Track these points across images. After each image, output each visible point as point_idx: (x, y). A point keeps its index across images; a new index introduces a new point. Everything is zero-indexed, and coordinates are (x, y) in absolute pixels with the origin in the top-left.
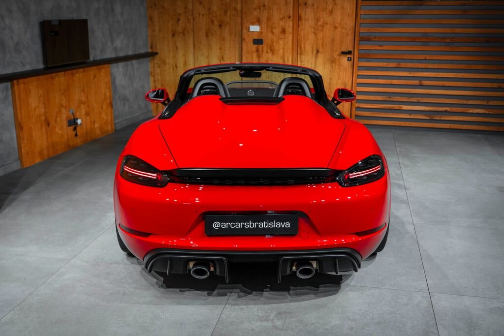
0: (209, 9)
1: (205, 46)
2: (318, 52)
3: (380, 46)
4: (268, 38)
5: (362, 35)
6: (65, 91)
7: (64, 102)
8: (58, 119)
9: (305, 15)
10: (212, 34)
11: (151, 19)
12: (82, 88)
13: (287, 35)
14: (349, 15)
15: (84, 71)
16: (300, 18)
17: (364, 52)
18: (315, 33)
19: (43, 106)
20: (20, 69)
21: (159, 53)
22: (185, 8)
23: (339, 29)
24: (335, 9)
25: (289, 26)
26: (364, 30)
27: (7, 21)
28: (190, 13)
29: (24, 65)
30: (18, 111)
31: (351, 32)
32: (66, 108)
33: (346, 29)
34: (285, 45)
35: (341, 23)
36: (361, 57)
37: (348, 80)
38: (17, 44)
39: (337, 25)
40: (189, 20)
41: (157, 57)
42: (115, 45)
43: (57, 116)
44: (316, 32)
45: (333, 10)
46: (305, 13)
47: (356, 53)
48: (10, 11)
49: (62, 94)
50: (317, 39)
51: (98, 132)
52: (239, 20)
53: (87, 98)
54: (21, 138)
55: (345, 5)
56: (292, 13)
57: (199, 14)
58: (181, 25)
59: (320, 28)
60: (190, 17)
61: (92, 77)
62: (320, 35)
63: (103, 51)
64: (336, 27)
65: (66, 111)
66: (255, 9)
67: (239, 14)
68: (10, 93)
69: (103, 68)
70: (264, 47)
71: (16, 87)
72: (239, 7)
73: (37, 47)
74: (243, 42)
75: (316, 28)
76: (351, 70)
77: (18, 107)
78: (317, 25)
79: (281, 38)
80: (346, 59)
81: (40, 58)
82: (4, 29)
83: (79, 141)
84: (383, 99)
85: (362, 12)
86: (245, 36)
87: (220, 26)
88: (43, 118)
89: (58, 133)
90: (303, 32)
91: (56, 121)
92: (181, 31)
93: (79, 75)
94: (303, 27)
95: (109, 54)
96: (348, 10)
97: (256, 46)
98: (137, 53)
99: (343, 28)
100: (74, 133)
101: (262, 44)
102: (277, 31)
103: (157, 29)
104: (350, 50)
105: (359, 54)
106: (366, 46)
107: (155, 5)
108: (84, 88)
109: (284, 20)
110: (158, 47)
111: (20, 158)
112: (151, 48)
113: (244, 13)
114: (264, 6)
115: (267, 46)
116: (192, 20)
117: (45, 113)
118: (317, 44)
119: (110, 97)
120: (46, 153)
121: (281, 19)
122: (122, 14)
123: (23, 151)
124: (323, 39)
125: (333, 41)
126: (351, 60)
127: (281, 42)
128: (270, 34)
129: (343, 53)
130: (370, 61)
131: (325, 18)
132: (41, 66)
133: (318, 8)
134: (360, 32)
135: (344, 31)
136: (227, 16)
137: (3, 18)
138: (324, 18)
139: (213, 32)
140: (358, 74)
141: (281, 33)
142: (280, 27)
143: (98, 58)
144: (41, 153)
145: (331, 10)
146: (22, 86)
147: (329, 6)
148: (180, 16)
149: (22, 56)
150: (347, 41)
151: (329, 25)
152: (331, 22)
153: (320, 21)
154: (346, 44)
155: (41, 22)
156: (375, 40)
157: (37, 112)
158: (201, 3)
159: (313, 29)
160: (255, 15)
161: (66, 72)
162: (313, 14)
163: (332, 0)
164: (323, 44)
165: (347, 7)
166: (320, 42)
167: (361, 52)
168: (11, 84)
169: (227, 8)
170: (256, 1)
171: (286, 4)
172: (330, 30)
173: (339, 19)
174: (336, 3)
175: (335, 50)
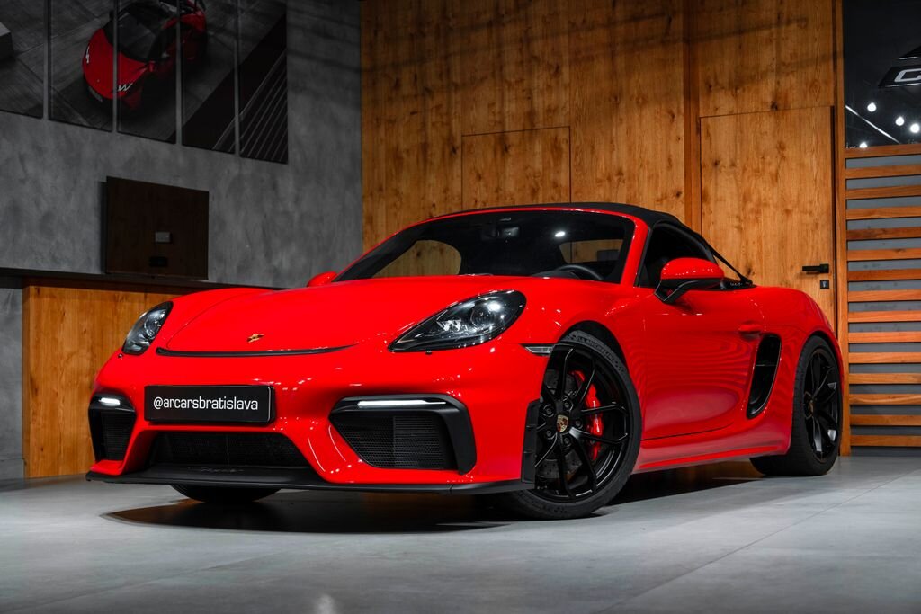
0: (498, 190)
3: (898, 250)
5: (852, 226)
9: (716, 190)
11: (370, 220)
14: (815, 180)
16: (704, 197)
17: (860, 267)
18: (739, 229)
19: (89, 355)
20: (44, 266)
22: (446, 190)
23: (796, 216)
24: (783, 171)
26: (856, 215)
27: (30, 169)
29: (54, 259)
30: (32, 351)
31: (825, 220)
33: (811, 213)
35: (798, 201)
36: (853, 279)
38: (47, 217)
39: (790, 207)
42: (276, 263)
44: (743, 226)
45: (780, 172)
46: (716, 184)
47: (841, 270)
48: (40, 151)
50: (747, 243)
54: (31, 412)
55: (807, 161)
56: (682, 184)
57: (476, 202)
59: (752, 216)
62: (753, 232)
63: (243, 268)
64: (788, 212)
66: (599, 181)
68: (20, 312)
71: (32, 301)
72: (563, 180)
73: (90, 231)
75: (742, 218)
76: (831, 311)
77: (32, 343)
78: (743, 209)
80: (818, 285)
81: (95, 256)
82: (23, 181)
84: (916, 381)
85: (849, 173)
88: (87, 381)
90: (712, 227)
94: (712, 218)
96: (815, 170)
99: (804, 212)
104: (825, 262)
105: (849, 274)
106: (863, 253)
107: (381, 189)
109: (665, 202)
113: (576, 193)
114: (620, 173)
118: (746, 255)
121: (659, 201)
122: (297, 200)
124: (760, 242)
125: (783, 244)
126: (827, 288)
129: (809, 270)
130: (878, 289)
131: (763, 192)
133: (744, 169)
134: (847, 221)
135: (808, 218)
137: (22, 159)
138: (759, 192)
140: (851, 320)
145: (774, 172)
146: (46, 300)
147: (770, 164)
148: (432, 209)
149: (53, 243)
150: (817, 243)
151: (772, 207)
152: (776, 201)
153: (751, 201)
154: (815, 249)
155: (103, 183)
156: (884, 236)
157: (74, 364)
158: (479, 177)
159: (734, 219)
160: (599, 195)
161: (149, 295)
162: (734, 186)
163: (776, 151)
164: (760, 253)
165: (812, 162)
166: (754, 249)
167: (854, 267)
168: (23, 292)
169: (537, 184)
170: (602, 163)
171: (670, 166)
172: (774, 219)
173: (795, 194)
174: (785, 155)
175: (789, 264)
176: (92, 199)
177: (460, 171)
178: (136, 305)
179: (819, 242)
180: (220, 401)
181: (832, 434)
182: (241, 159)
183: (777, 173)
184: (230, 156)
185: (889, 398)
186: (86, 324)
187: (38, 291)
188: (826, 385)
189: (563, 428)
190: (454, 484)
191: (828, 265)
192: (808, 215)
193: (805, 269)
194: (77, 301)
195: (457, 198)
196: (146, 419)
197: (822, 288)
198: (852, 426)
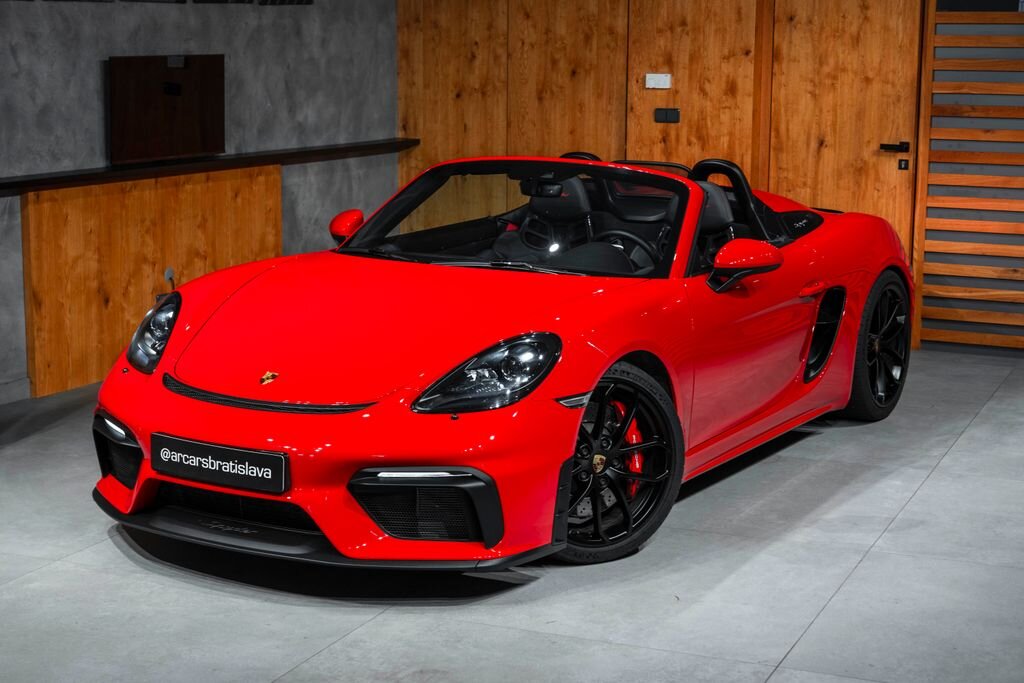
0: (547, 31)
1: (535, 125)
2: (821, 143)
3: (987, 131)
4: (691, 105)
5: (938, 101)
6: (154, 224)
7: (150, 250)
8: (132, 289)
9: (790, 48)
10: (552, 92)
11: (406, 53)
12: (199, 218)
13: (739, 98)
14: (900, 47)
15: (208, 179)
16: (776, 56)
17: (944, 146)
18: (814, 95)
19: (96, 257)
20: (44, 168)
21: (422, 143)
22: (490, 27)
23: (876, 86)
24: (865, 33)
25: (746, 77)
26: (942, 89)
27: (23, 59)
28: (502, 40)
29: (55, 158)
30: (34, 262)
31: (906, 92)
32: (154, 264)
33: (893, 85)
34: (735, 124)
35: (880, 70)
36: (936, 159)
37: (900, 222)
38: (45, 111)
39: (871, 75)
40: (497, 58)
41: (417, 151)
42: (300, 118)
43: (129, 283)
44: (817, 92)
45: (862, 34)
46: (791, 42)
47: (923, 148)
49: (147, 232)
50: (821, 111)
52: (621, 60)
53: (213, 245)
54: (36, 328)
55: (892, 23)
56: (753, 41)
57: (523, 43)
58: (477, 72)
59: (828, 82)
60: (501, 51)
61: (230, 194)
62: (828, 99)
63: (265, 131)
64: (868, 80)
65: (153, 271)
66: (660, 31)
67: (619, 43)
68: (19, 220)
69: (259, 174)
70: (682, 129)
71: (31, 208)
72: (620, 25)
73: (93, 119)
74: (630, 115)
75: (817, 81)
76: (908, 194)
77: (33, 255)
78: (818, 73)
79: (725, 108)
80: (895, 165)
81: (99, 144)
82: (16, 75)
84: (995, 276)
85: (939, 41)
86: (636, 99)
87: (574, 73)
88: (94, 284)
89: (128, 322)
90: (783, 91)
91: (125, 294)
92: (477, 86)
93: (194, 188)
94: (783, 79)
95: (283, 140)
96: (901, 36)
97: (660, 126)
98: (363, 138)
99: (886, 82)
101: (676, 121)
102: (715, 89)
103: (419, 80)
104: (905, 140)
105: (931, 153)
106: (950, 132)
107: (417, 20)
108: (205, 220)
109: (732, 60)
110: (421, 126)
111: (31, 375)
112: (405, 128)
114: (684, 23)
115: (690, 127)
116: (504, 59)
117: (100, 273)
118: (819, 124)
119: (276, 246)
121: (726, 58)
122: (324, 42)
123: (38, 357)
124: (835, 111)
125: (860, 115)
126: (906, 168)
127: (725, 117)
128: (695, 96)
129: (887, 148)
130: (961, 172)
131: (841, 56)
132: (99, 163)
133: (822, 28)
134: (933, 94)
135: (889, 89)
136: (591, 50)
137: (14, 51)
138: (837, 55)
139: (555, 89)
140: (929, 204)
141: (726, 94)
142: (724, 79)
143: (251, 148)
145: (855, 34)
146: (46, 206)
147: (851, 24)
148: (475, 47)
149: (52, 138)
150: (898, 117)
151: (850, 74)
152: (855, 66)
153: (828, 64)
154: (895, 125)
155: (105, 62)
156: (973, 114)
157: (79, 269)
158: (527, 16)
159: (808, 83)
160: (660, 47)
161: (160, 179)
162: (810, 45)
163: (859, 9)
164: (834, 124)
165: (897, 26)
166: (828, 118)
167: (936, 146)
168: (21, 199)
169: (591, 28)
170: (664, 12)
171: (739, 19)
172: (852, 87)
173: (877, 60)
174: (869, 15)
175: (866, 139)
176: (93, 81)
177: (505, 7)
178: (147, 192)
179: (900, 116)
180: (231, 464)
181: (896, 373)
182: (261, 7)
183: (859, 34)
184: (248, 6)
185: (965, 291)
186: (92, 224)
187: (38, 197)
188: (895, 319)
189: (599, 469)
190: (480, 561)
191: (908, 144)
192: (890, 86)
193: (883, 147)
194: (81, 201)
195: (502, 38)
196: (153, 469)
197: (900, 168)
198: (924, 319)
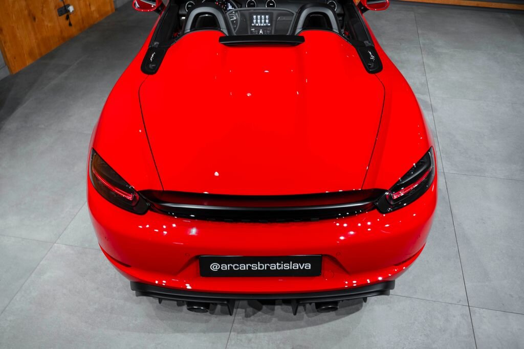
8: (45, 10)
43: (43, 7)
51: (96, 15)
83: (74, 30)
88: (26, 12)
89: (47, 26)
91: (43, 13)
100: (67, 22)
111: (7, 64)
117: (28, 6)
120: (36, 51)
123: (9, 56)
144: (31, 54)
157: (17, 7)
